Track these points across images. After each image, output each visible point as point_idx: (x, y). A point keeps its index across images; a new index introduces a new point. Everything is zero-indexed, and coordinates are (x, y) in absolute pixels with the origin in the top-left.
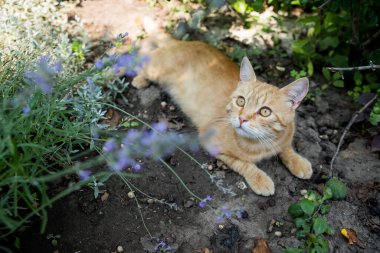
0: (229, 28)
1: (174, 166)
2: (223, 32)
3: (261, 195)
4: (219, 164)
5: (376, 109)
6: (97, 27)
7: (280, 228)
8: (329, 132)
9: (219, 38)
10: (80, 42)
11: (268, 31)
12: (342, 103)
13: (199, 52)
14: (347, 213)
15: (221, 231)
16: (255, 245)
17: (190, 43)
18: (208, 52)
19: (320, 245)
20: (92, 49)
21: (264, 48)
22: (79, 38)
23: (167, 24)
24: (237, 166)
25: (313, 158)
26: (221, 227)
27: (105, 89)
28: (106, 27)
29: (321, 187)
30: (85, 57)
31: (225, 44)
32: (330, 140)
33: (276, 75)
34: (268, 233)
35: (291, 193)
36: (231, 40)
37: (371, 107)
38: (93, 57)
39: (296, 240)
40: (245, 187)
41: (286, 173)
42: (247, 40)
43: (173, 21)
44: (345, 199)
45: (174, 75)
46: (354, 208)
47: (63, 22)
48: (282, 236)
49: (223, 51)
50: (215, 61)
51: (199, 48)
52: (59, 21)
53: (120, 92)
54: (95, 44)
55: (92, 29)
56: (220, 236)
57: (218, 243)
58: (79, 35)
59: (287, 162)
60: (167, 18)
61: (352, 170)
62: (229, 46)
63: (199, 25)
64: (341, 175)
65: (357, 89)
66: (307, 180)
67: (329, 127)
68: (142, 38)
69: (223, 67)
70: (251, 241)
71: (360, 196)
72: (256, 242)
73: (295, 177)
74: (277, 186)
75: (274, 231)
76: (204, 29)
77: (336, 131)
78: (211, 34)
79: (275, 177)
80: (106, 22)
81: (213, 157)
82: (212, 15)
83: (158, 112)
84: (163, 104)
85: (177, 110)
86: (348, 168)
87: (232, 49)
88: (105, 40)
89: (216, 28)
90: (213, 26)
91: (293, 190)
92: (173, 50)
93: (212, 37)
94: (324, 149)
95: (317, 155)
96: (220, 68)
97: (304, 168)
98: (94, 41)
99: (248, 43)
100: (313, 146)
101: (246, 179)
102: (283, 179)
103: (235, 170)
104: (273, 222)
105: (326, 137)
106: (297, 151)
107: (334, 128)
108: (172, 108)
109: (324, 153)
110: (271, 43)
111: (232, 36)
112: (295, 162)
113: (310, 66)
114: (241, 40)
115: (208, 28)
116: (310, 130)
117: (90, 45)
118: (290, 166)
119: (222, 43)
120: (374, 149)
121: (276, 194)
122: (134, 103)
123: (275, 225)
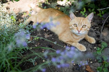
0: (57, 2)
1: (54, 49)
2: (55, 3)
3: (83, 52)
4: (67, 45)
6: (16, 10)
7: (92, 61)
8: (96, 28)
10: (13, 16)
11: (68, 1)
12: (96, 18)
15: (75, 66)
16: (86, 67)
19: (106, 64)
20: (17, 17)
21: (69, 6)
22: (12, 14)
23: (38, 4)
24: (73, 44)
26: (74, 64)
27: (25, 29)
28: (19, 9)
29: (99, 45)
30: (16, 20)
32: (97, 30)
34: (88, 63)
35: (91, 49)
36: (58, 6)
38: (18, 19)
39: (98, 64)
40: (77, 50)
41: (88, 43)
43: (39, 3)
45: (46, 20)
48: (93, 63)
49: (58, 9)
51: (51, 10)
52: (4, 10)
53: (30, 29)
55: (15, 10)
56: (75, 67)
57: (75, 70)
59: (88, 40)
60: (37, 2)
63: (48, 3)
64: (103, 40)
65: (100, 13)
66: (94, 44)
68: (31, 10)
69: (61, 15)
70: (84, 67)
73: (91, 44)
74: (87, 47)
75: (90, 62)
76: (49, 4)
77: (98, 27)
78: (52, 5)
79: (85, 45)
80: (19, 7)
81: (65, 43)
83: (43, 32)
84: (44, 30)
85: (49, 31)
86: (105, 38)
87: (60, 8)
88: (20, 13)
89: (53, 3)
90: (52, 2)
91: (92, 48)
92: (43, 12)
93: (52, 6)
94: (96, 33)
95: (95, 36)
96: (60, 15)
97: (93, 41)
98: (17, 14)
99: (64, 5)
100: (93, 33)
101: (77, 48)
102: (87, 45)
105: (96, 29)
107: (97, 26)
108: (47, 30)
109: (97, 34)
110: (71, 4)
111: (58, 4)
112: (90, 39)
113: (85, 9)
114: (61, 5)
115: (50, 3)
118: (89, 41)
119: (56, 7)
121: (87, 50)
122: (35, 31)
123: (90, 60)
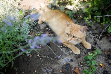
0: (66, 5)
1: (51, 47)
2: (64, 7)
3: (76, 54)
4: (64, 46)
5: (110, 28)
6: (27, 6)
7: (82, 64)
8: (96, 35)
9: (63, 9)
10: (22, 11)
11: (77, 6)
12: (100, 26)
13: (57, 13)
14: (102, 59)
15: (65, 65)
16: (75, 69)
17: (54, 10)
18: (60, 13)
19: (94, 68)
20: (26, 13)
21: (76, 11)
22: (22, 10)
23: (48, 5)
24: (69, 46)
25: (92, 43)
26: (65, 64)
27: (30, 25)
28: (30, 6)
29: (94, 51)
30: (24, 15)
31: (65, 10)
32: (96, 38)
33: (80, 19)
34: (79, 65)
35: (85, 53)
36: (66, 9)
37: (108, 27)
38: (26, 15)
39: (87, 67)
40: (72, 52)
41: (83, 48)
42: (71, 9)
44: (101, 55)
45: (50, 20)
46: (104, 57)
47: (17, 5)
48: (83, 66)
49: (64, 12)
50: (62, 15)
51: (57, 12)
52: (16, 5)
53: (34, 25)
54: (27, 11)
55: (26, 7)
56: (65, 67)
58: (22, 9)
60: (48, 3)
61: (103, 46)
62: (66, 11)
63: (57, 5)
64: (100, 48)
65: (104, 22)
66: (90, 50)
67: (96, 34)
68: (40, 9)
69: (64, 17)
70: (74, 68)
71: (105, 54)
72: (75, 68)
73: (86, 49)
74: (81, 52)
75: (80, 65)
76: (59, 6)
77: (98, 35)
79: (80, 49)
80: (30, 5)
81: (62, 44)
82: (61, 2)
83: (46, 31)
84: (47, 28)
85: (51, 30)
86: (102, 46)
87: (67, 12)
88: (30, 10)
89: (62, 6)
90: (61, 5)
92: (50, 12)
93: (61, 8)
94: (95, 40)
95: (92, 42)
97: (89, 46)
98: (26, 11)
99: (71, 10)
100: (91, 39)
101: (72, 50)
102: (83, 50)
103: (68, 47)
104: (80, 62)
105: (95, 37)
106: (87, 41)
108: (50, 30)
110: (78, 9)
111: (67, 8)
112: (86, 44)
113: (90, 16)
114: (69, 9)
115: (60, 6)
116: (90, 35)
117: (25, 12)
118: (85, 46)
120: (109, 40)
121: (81, 54)
122: (38, 28)
123: (80, 63)
